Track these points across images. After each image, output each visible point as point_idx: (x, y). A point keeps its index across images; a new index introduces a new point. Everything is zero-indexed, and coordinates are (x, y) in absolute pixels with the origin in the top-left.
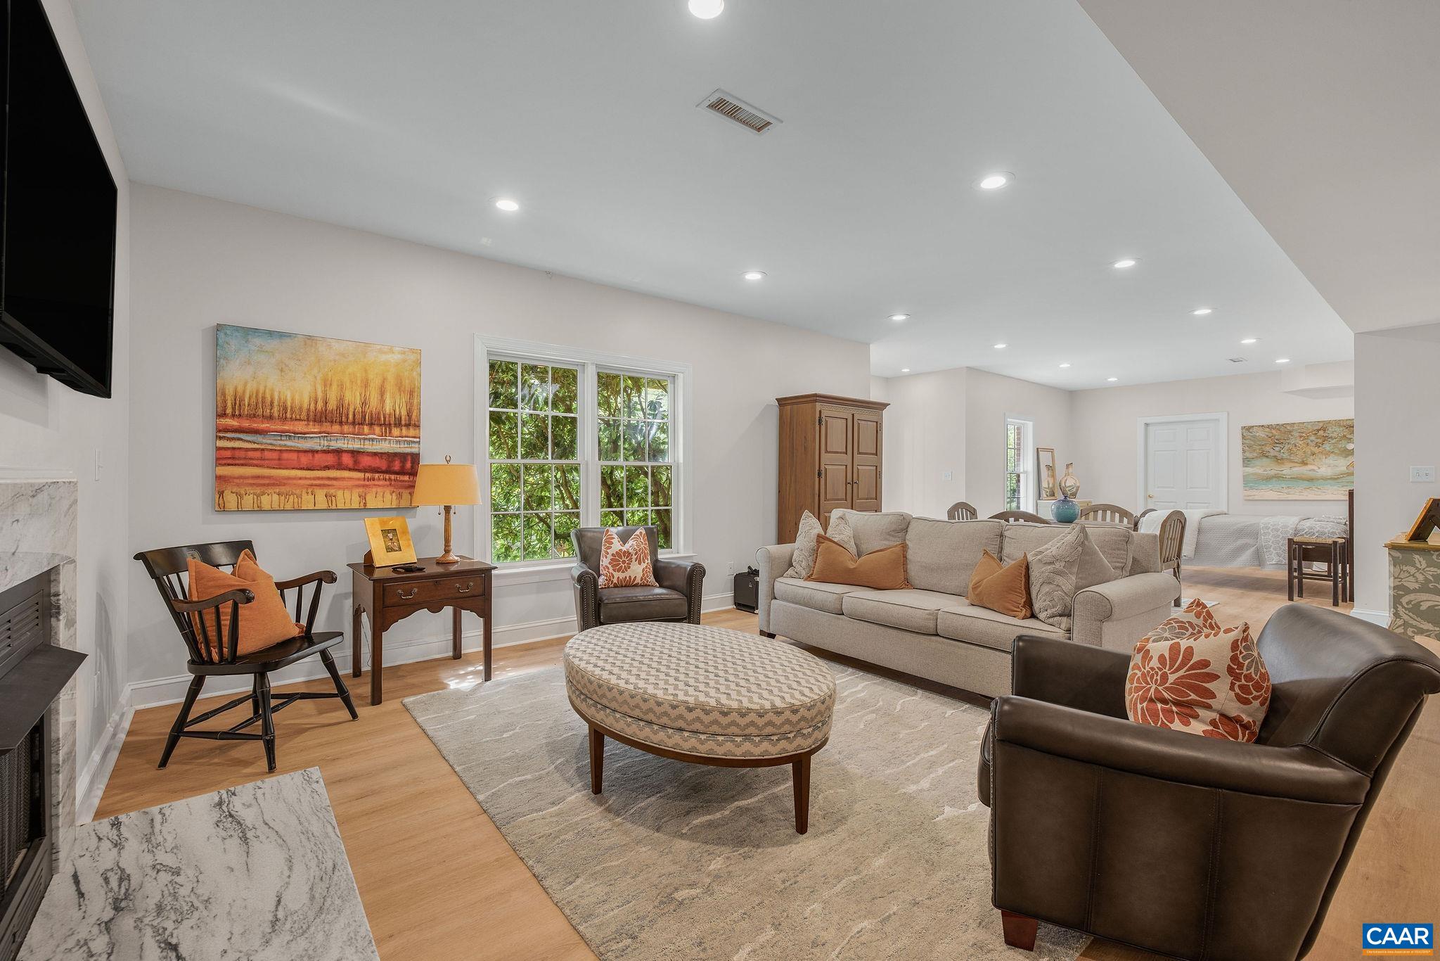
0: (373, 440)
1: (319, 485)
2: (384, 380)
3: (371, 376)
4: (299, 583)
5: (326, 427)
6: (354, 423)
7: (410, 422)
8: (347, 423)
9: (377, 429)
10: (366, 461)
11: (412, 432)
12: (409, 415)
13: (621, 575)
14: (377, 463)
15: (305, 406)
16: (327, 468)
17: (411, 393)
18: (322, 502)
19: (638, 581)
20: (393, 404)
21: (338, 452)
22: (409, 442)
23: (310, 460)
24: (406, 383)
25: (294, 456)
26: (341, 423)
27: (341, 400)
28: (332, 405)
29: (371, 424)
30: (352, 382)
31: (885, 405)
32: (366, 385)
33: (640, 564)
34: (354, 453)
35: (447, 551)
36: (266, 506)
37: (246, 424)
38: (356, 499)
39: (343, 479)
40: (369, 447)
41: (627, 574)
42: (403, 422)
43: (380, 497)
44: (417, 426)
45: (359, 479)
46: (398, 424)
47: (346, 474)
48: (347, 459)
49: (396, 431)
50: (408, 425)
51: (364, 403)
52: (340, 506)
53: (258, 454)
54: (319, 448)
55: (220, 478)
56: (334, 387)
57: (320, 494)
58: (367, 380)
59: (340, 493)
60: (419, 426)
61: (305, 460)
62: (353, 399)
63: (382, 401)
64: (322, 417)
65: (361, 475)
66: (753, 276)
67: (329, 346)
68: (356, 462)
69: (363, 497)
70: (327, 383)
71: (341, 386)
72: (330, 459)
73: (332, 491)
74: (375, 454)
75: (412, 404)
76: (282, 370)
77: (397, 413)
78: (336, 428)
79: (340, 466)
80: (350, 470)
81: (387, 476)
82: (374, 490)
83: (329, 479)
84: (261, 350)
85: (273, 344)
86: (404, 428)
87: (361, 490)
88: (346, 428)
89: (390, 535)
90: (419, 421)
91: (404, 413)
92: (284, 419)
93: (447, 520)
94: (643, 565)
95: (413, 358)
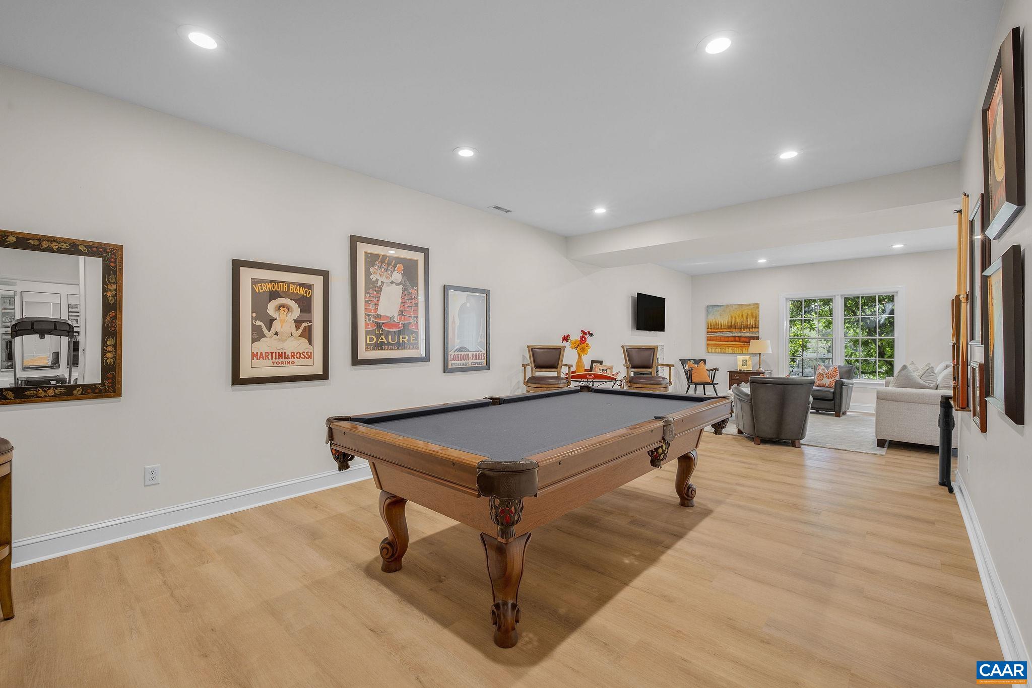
0: (744, 333)
1: (730, 346)
2: (748, 314)
3: (744, 314)
4: (712, 370)
5: (732, 330)
6: (739, 328)
7: (756, 327)
9: (746, 329)
10: (742, 339)
11: (756, 330)
12: (755, 324)
13: (820, 382)
14: (745, 340)
15: (727, 324)
16: (732, 341)
17: (756, 318)
18: (731, 352)
19: (827, 385)
20: (751, 321)
21: (735, 337)
22: (755, 333)
23: (727, 339)
24: (754, 314)
25: (724, 338)
26: (736, 328)
27: (735, 323)
28: (733, 323)
29: (744, 328)
30: (738, 316)
32: (742, 316)
33: (829, 378)
34: (739, 337)
35: (760, 368)
36: (717, 352)
37: (713, 330)
38: (739, 351)
39: (736, 345)
40: (744, 335)
41: (822, 382)
43: (745, 350)
44: (758, 328)
45: (741, 345)
46: (752, 328)
47: (737, 343)
48: (737, 339)
49: (751, 330)
50: (755, 328)
51: (742, 322)
52: (735, 353)
53: (715, 338)
54: (729, 336)
55: (707, 344)
57: (730, 348)
59: (735, 348)
61: (726, 339)
62: (739, 321)
63: (747, 321)
64: (731, 327)
65: (741, 343)
67: (733, 307)
68: (740, 340)
69: (741, 350)
70: (732, 317)
71: (735, 318)
72: (733, 339)
73: (733, 348)
74: (745, 337)
75: (756, 321)
76: (721, 316)
77: (752, 324)
78: (734, 330)
79: (735, 341)
81: (748, 344)
82: (744, 348)
83: (733, 345)
84: (716, 311)
85: (718, 309)
87: (741, 348)
88: (737, 330)
89: (745, 362)
90: (759, 326)
91: (754, 324)
92: (721, 329)
93: (760, 357)
94: (830, 380)
95: (757, 306)
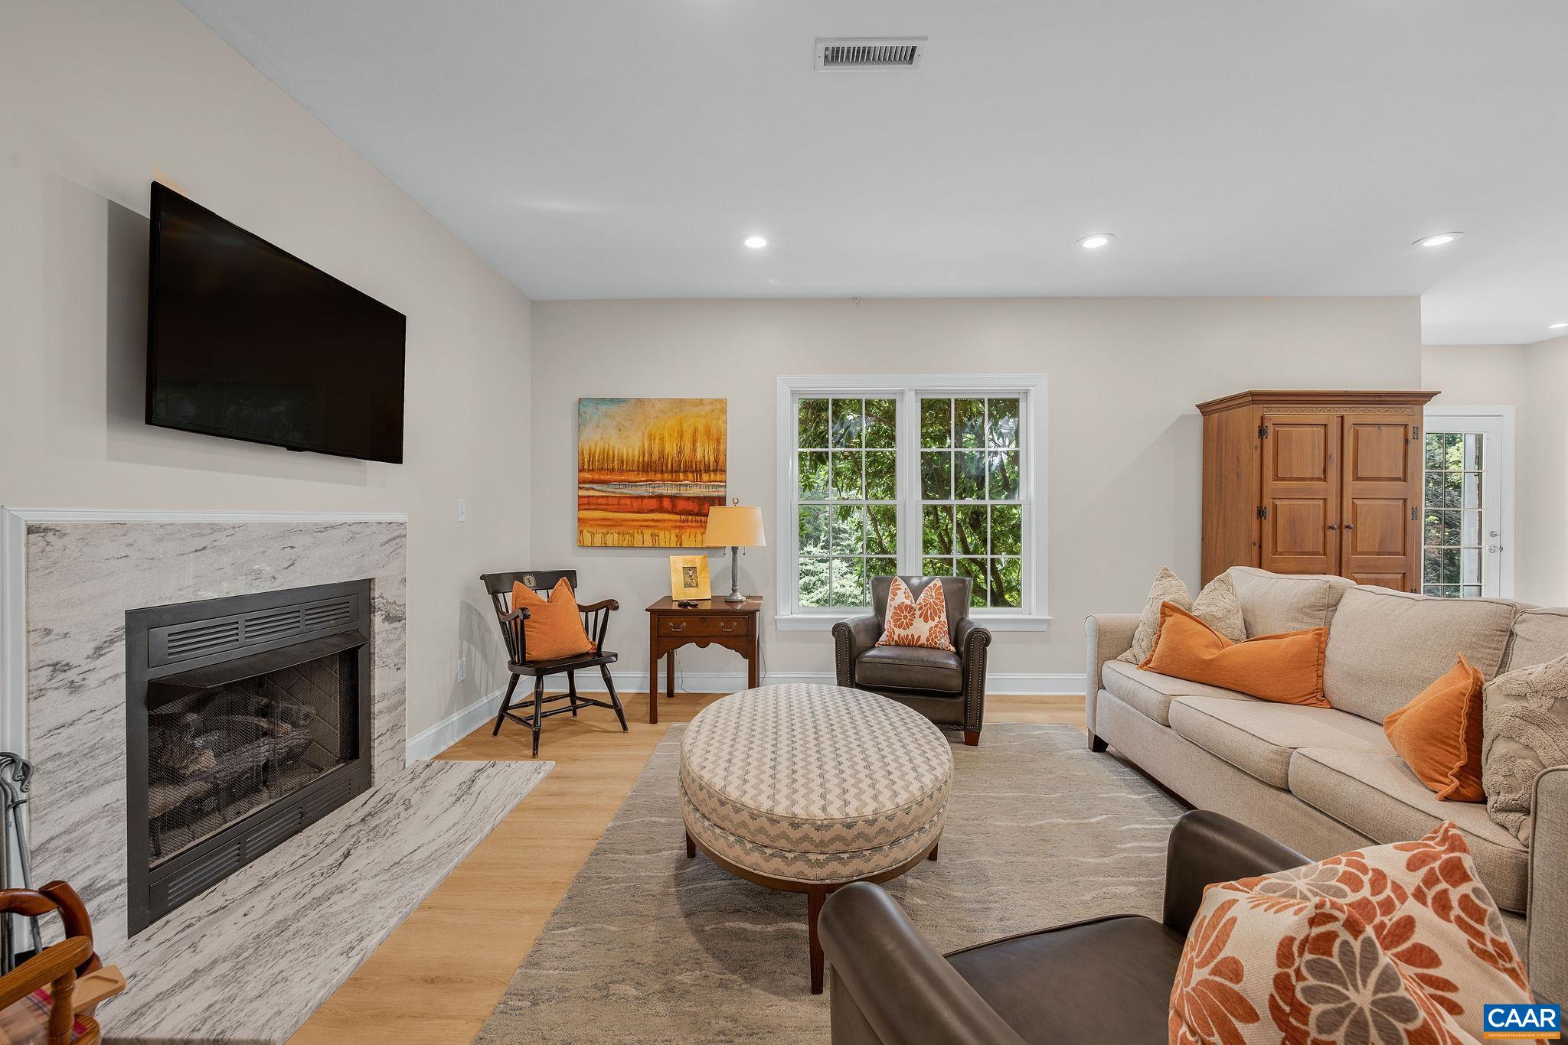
0: (687, 485)
1: (646, 526)
2: (695, 431)
3: (685, 428)
4: (596, 608)
5: (651, 476)
6: (672, 472)
7: (718, 468)
8: (666, 472)
9: (690, 476)
10: (681, 505)
11: (719, 477)
12: (716, 461)
13: (903, 633)
14: (690, 506)
15: (636, 458)
16: (652, 511)
17: (718, 441)
18: (649, 542)
19: (923, 641)
20: (704, 452)
21: (660, 497)
22: (716, 487)
23: (639, 504)
24: (714, 430)
25: (628, 501)
26: (662, 472)
27: (662, 452)
28: (656, 456)
29: (685, 472)
30: (670, 435)
31: (1428, 396)
32: (681, 436)
33: (926, 621)
34: (673, 498)
35: (734, 591)
36: (610, 543)
37: (596, 476)
38: (674, 538)
39: (664, 521)
40: (684, 492)
41: (909, 632)
42: (711, 468)
43: (692, 538)
44: (724, 471)
45: (676, 521)
46: (707, 470)
47: (666, 516)
48: (666, 503)
49: (705, 477)
50: (715, 471)
51: (680, 453)
52: (662, 544)
53: (604, 501)
54: (646, 494)
55: (580, 520)
56: (657, 440)
57: (648, 533)
58: (682, 431)
59: (662, 533)
60: (725, 471)
61: (636, 504)
62: (671, 449)
63: (694, 450)
64: (650, 467)
65: (677, 517)
66: (1095, 243)
67: (653, 406)
68: (674, 506)
69: (679, 537)
70: (651, 438)
71: (662, 439)
72: (654, 503)
73: (656, 531)
74: (688, 498)
75: (718, 450)
76: (620, 430)
77: (707, 459)
78: (659, 476)
79: (661, 510)
80: (669, 513)
81: (698, 518)
82: (688, 530)
83: (654, 520)
84: (607, 415)
85: (614, 409)
86: (712, 474)
87: (677, 531)
88: (666, 476)
89: (691, 573)
90: (725, 466)
91: (712, 459)
92: (621, 471)
93: (734, 560)
94: (931, 624)
95: (720, 407)
